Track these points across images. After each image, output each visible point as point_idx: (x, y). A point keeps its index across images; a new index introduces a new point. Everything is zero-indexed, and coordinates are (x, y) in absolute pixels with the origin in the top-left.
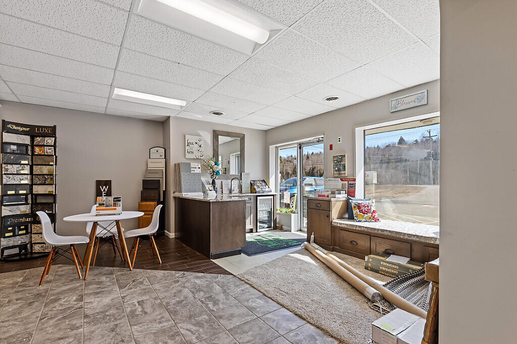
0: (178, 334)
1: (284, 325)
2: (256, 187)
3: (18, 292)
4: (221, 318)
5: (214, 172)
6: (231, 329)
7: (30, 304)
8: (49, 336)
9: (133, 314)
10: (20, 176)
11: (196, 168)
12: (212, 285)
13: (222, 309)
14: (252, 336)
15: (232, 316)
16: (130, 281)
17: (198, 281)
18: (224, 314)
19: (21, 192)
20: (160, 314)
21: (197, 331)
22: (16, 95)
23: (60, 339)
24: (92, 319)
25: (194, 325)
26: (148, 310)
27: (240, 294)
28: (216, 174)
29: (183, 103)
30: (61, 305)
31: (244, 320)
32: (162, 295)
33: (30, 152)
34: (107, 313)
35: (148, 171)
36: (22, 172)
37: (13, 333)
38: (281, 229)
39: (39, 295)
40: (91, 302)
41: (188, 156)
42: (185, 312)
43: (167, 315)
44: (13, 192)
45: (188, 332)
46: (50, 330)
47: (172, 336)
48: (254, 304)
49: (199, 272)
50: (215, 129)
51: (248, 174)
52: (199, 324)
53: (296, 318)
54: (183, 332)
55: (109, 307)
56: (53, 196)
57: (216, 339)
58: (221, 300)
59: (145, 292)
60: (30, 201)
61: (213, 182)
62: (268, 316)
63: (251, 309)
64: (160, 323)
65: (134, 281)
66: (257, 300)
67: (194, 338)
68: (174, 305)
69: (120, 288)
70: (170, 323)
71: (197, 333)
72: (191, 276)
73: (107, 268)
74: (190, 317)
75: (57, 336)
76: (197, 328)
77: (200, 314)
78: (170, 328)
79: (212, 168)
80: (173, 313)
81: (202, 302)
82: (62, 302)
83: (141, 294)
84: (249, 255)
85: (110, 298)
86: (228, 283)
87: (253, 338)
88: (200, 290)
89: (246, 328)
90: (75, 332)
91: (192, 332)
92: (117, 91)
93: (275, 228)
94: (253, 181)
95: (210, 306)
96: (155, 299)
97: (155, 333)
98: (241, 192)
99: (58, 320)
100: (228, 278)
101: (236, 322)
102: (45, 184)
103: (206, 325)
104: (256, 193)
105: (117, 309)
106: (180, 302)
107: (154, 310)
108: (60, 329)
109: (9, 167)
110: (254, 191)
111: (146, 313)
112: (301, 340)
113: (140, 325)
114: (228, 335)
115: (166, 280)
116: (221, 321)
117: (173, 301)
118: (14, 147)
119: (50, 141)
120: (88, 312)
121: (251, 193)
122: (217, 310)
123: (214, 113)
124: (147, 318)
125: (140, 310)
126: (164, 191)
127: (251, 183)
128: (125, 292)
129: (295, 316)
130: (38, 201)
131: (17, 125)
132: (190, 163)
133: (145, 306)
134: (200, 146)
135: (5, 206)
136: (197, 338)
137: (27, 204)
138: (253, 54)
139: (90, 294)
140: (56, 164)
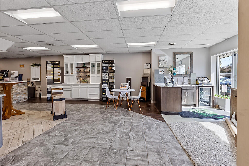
0: (128, 135)
1: (172, 150)
2: (199, 81)
3: (101, 110)
4: (147, 136)
5: (172, 73)
6: (147, 142)
7: (101, 114)
8: (100, 123)
9: (121, 125)
10: (106, 76)
11: (162, 72)
12: (153, 124)
13: (150, 134)
14: (154, 147)
15: (152, 137)
16: (127, 114)
17: (149, 121)
18: (149, 135)
19: (106, 81)
20: (128, 127)
21: (135, 137)
22: (106, 52)
23: (101, 124)
24: (111, 122)
25: (136, 135)
26: (125, 125)
27: (162, 131)
28: (173, 74)
29: (154, 43)
30: (107, 116)
31: (155, 141)
32: (133, 121)
33: (108, 69)
34: (115, 122)
35: (144, 74)
36: (107, 75)
37: (94, 119)
38: (218, 108)
39: (104, 112)
40: (113, 117)
41: (160, 66)
42: (136, 129)
43: (130, 128)
44: (105, 81)
45: (132, 136)
46: (101, 121)
47: (127, 135)
48: (165, 137)
49: (152, 118)
50: (174, 52)
51: (195, 74)
52: (137, 135)
53: (182, 150)
54: (131, 135)
55: (116, 120)
56: (114, 83)
57: (139, 142)
58: (152, 130)
59: (129, 119)
60: (109, 84)
61: (172, 78)
62: (168, 144)
63: (163, 138)
64: (126, 130)
65: (128, 115)
66: (169, 136)
67: (132, 138)
68: (134, 126)
69: (123, 116)
70: (129, 131)
71: (134, 137)
72: (148, 118)
73: (124, 109)
74: (136, 132)
75: (101, 123)
76: (136, 136)
77: (140, 132)
78: (128, 133)
79: (171, 71)
80: (132, 128)
81: (145, 128)
82: (107, 115)
83: (127, 119)
84: (182, 116)
85: (118, 118)
86: (161, 125)
87: (153, 148)
88: (147, 124)
89: (154, 144)
90: (105, 124)
91: (133, 136)
92: (129, 44)
93: (213, 106)
94: (198, 78)
95: (146, 131)
96: (130, 122)
97: (122, 132)
98: (190, 84)
99: (104, 120)
100: (162, 123)
101: (152, 140)
102: (112, 79)
103: (139, 136)
104: (199, 84)
105: (118, 121)
106: (137, 126)
107: (127, 125)
108: (103, 122)
109: (104, 73)
110: (198, 83)
111: (124, 125)
112: (175, 160)
113: (120, 128)
114: (145, 143)
115: (138, 117)
116: (146, 137)
117: (135, 125)
118: (105, 68)
119: (113, 65)
120: (111, 120)
121: (196, 84)
122: (148, 133)
123: (170, 44)
124: (124, 127)
125: (123, 124)
126: (150, 82)
127: (196, 79)
128: (124, 117)
129: (182, 149)
130: (110, 84)
131: (106, 61)
132: (159, 70)
133: (126, 123)
134: (166, 61)
135: (103, 85)
136: (133, 139)
137: (108, 85)
138: (172, 14)
139: (115, 115)
140: (114, 72)
